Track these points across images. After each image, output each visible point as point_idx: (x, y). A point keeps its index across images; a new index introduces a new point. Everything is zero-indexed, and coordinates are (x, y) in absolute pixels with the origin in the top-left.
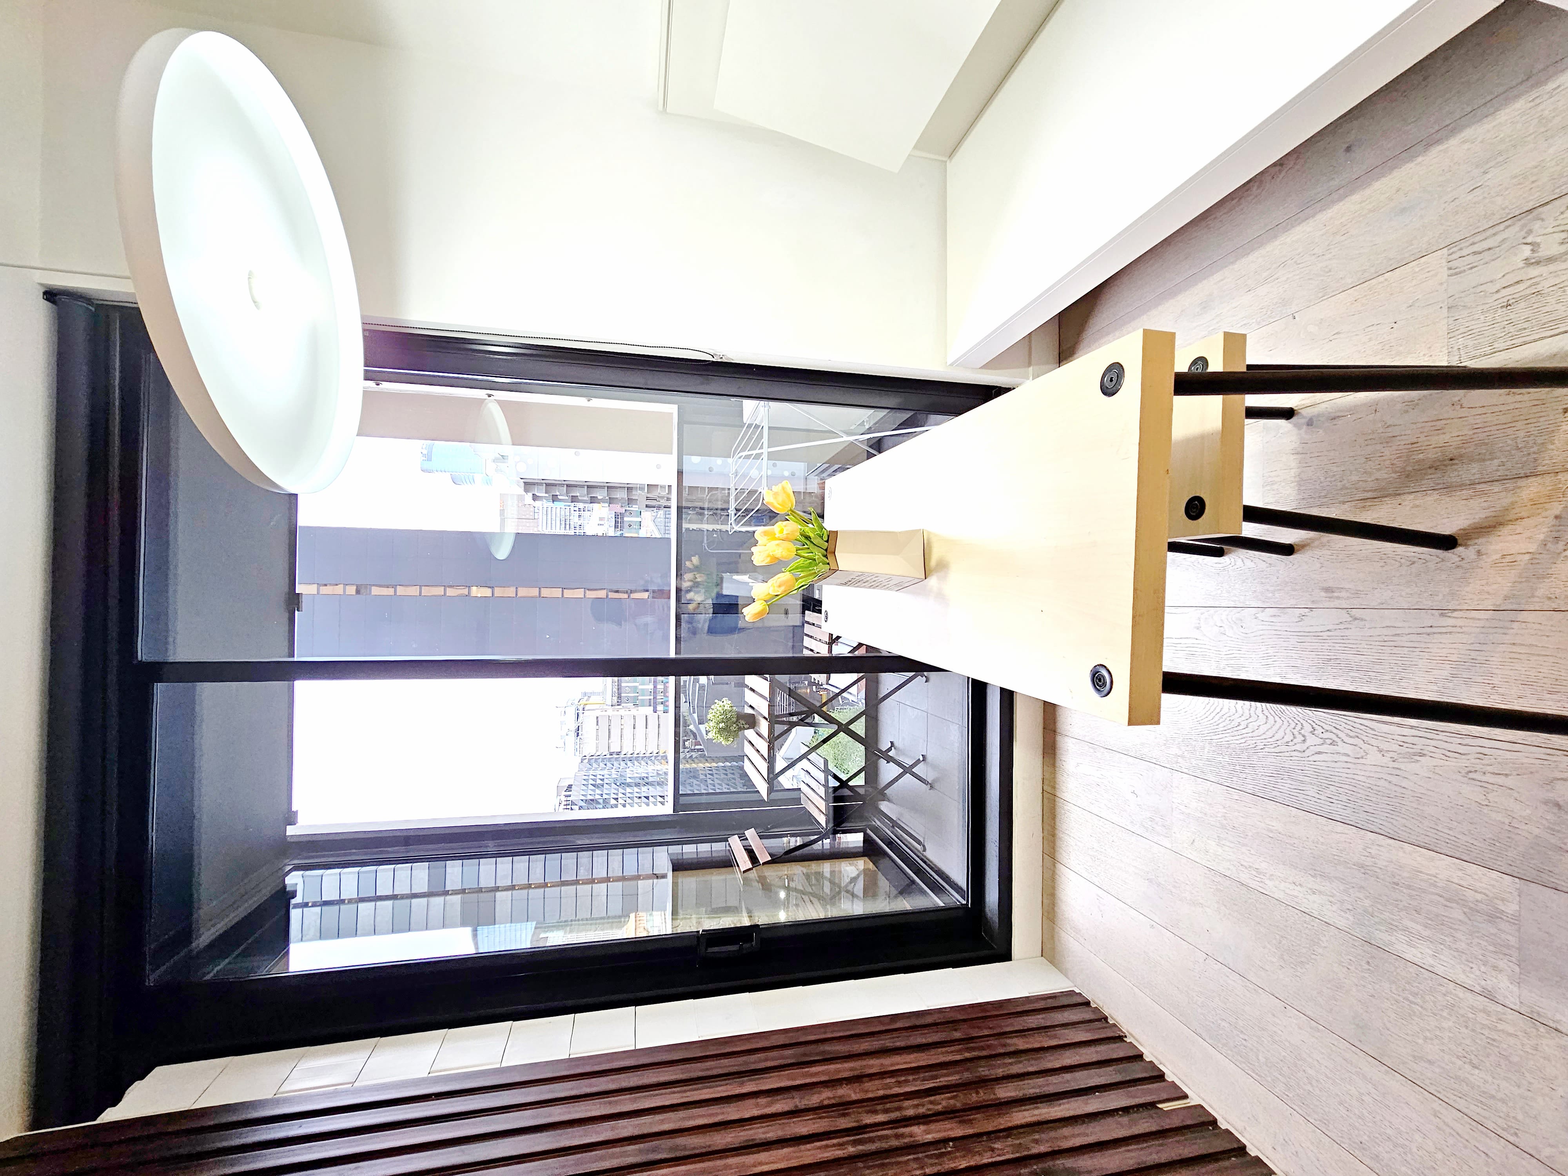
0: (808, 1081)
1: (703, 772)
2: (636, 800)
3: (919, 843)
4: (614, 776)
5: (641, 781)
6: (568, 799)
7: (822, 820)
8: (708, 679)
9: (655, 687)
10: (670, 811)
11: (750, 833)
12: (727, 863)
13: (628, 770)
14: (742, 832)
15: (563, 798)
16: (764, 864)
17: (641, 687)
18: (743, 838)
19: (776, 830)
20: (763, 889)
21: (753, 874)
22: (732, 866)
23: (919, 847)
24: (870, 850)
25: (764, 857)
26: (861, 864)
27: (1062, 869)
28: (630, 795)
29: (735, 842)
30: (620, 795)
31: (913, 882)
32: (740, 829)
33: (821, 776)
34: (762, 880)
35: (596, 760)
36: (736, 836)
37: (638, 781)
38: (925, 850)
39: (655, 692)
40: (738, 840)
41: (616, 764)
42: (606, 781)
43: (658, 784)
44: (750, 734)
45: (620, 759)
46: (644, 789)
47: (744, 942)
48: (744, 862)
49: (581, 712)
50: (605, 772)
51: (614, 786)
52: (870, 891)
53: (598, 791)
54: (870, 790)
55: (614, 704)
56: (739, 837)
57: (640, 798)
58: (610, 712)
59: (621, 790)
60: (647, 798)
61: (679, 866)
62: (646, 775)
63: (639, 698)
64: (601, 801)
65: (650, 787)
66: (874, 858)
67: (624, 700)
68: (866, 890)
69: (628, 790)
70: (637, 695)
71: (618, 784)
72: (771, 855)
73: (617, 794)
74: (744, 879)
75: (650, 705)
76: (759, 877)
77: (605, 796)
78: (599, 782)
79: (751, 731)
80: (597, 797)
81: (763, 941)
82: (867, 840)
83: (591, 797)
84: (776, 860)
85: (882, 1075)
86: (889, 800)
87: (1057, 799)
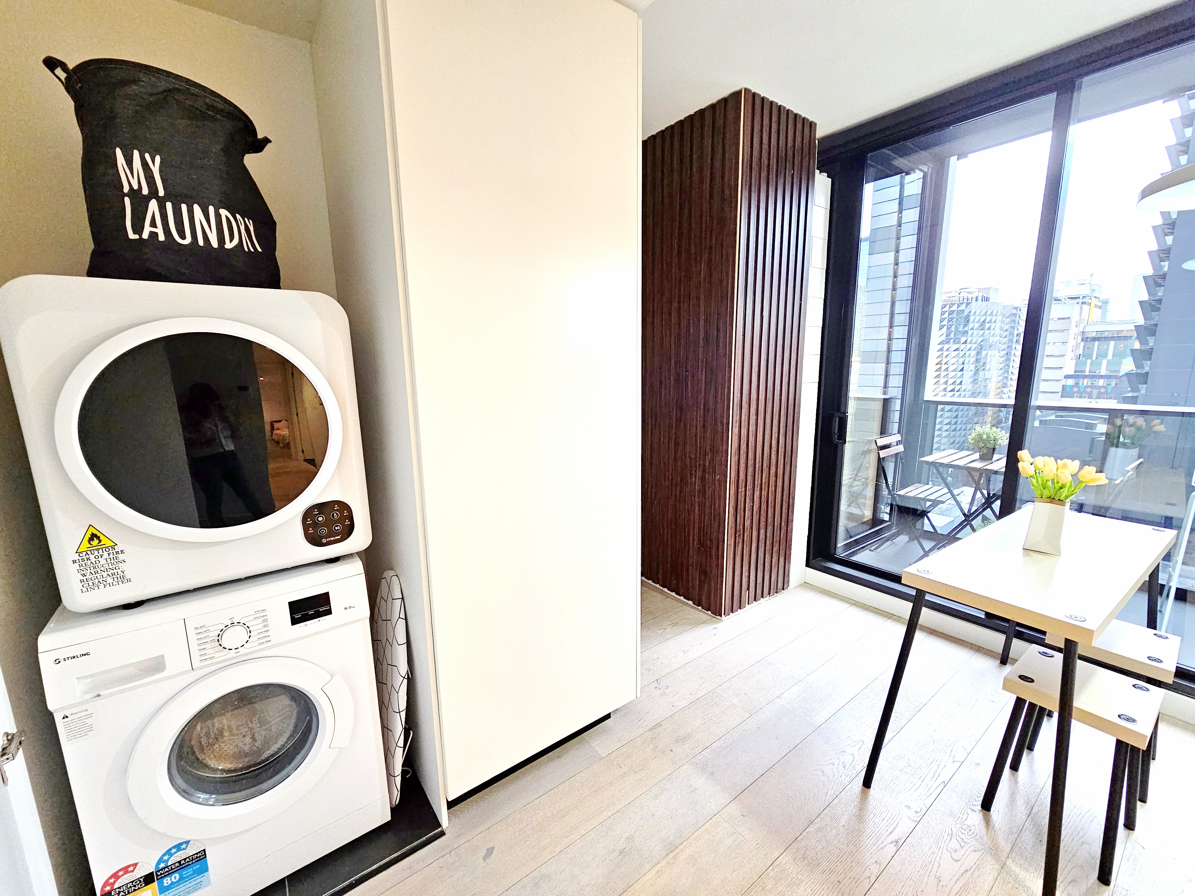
0: (779, 454)
1: (981, 421)
2: (961, 360)
3: (875, 549)
4: (991, 339)
5: (981, 364)
6: (974, 300)
7: (902, 493)
8: (1102, 434)
9: (1102, 377)
10: (926, 398)
11: (901, 448)
12: (883, 431)
13: (996, 351)
14: (903, 443)
15: (974, 296)
16: (879, 453)
17: (1105, 362)
18: (898, 443)
19: (900, 466)
20: (864, 451)
21: (874, 446)
22: (881, 434)
23: (873, 548)
24: (876, 521)
25: (883, 454)
26: (868, 514)
27: (848, 605)
28: (967, 355)
29: (898, 437)
30: (969, 346)
31: (851, 537)
32: (905, 443)
33: (932, 497)
34: (869, 451)
35: (1014, 321)
36: (900, 439)
37: (983, 361)
38: (870, 550)
39: (1093, 377)
40: (898, 440)
41: (1006, 340)
42: (987, 332)
43: (974, 380)
44: (977, 456)
45: (1011, 344)
46: (972, 367)
47: (838, 436)
48: (881, 442)
49: (1080, 300)
50: (998, 331)
51: (981, 339)
52: (851, 517)
53: (977, 325)
54: (920, 533)
55: (1085, 334)
56: (899, 441)
57: (963, 364)
58: (1074, 330)
59: (974, 346)
60: (962, 370)
61: (886, 402)
62: (987, 368)
63: (1089, 361)
64: (966, 329)
65: (973, 372)
66: (870, 522)
67: (1089, 345)
68: (852, 514)
69: (973, 353)
70: (1094, 358)
71: (982, 343)
72: (884, 458)
73: (970, 343)
74: (871, 441)
75: (1075, 372)
76: (871, 450)
77: (970, 332)
78: (987, 326)
79: (979, 457)
80: (971, 326)
81: (836, 446)
82: (883, 521)
83: (971, 320)
84: (880, 460)
85: (776, 486)
86: (908, 541)
87: (886, 619)
